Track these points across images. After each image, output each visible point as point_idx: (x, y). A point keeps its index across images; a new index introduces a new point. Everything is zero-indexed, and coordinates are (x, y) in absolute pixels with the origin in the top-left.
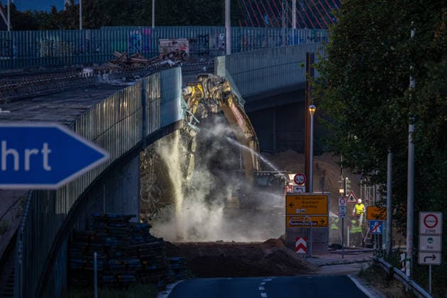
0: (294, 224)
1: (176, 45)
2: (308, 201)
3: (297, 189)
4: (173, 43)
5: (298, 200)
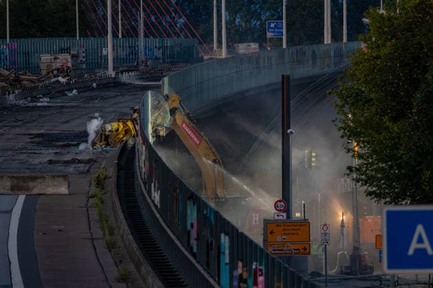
0: (275, 252)
1: (58, 61)
2: (290, 228)
3: (278, 216)
4: (55, 59)
5: (279, 228)
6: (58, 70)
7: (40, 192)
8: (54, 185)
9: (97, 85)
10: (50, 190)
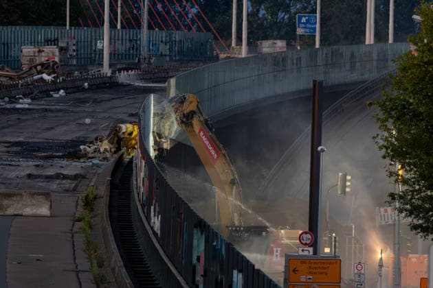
2: (317, 266)
3: (303, 250)
4: (40, 51)
5: (304, 265)
6: (42, 65)
7: (16, 213)
8: (34, 205)
9: (89, 85)
10: (28, 211)
